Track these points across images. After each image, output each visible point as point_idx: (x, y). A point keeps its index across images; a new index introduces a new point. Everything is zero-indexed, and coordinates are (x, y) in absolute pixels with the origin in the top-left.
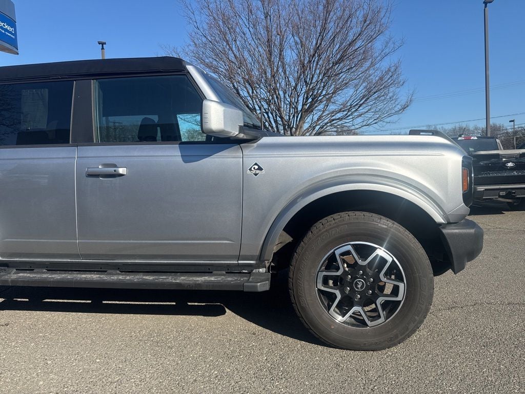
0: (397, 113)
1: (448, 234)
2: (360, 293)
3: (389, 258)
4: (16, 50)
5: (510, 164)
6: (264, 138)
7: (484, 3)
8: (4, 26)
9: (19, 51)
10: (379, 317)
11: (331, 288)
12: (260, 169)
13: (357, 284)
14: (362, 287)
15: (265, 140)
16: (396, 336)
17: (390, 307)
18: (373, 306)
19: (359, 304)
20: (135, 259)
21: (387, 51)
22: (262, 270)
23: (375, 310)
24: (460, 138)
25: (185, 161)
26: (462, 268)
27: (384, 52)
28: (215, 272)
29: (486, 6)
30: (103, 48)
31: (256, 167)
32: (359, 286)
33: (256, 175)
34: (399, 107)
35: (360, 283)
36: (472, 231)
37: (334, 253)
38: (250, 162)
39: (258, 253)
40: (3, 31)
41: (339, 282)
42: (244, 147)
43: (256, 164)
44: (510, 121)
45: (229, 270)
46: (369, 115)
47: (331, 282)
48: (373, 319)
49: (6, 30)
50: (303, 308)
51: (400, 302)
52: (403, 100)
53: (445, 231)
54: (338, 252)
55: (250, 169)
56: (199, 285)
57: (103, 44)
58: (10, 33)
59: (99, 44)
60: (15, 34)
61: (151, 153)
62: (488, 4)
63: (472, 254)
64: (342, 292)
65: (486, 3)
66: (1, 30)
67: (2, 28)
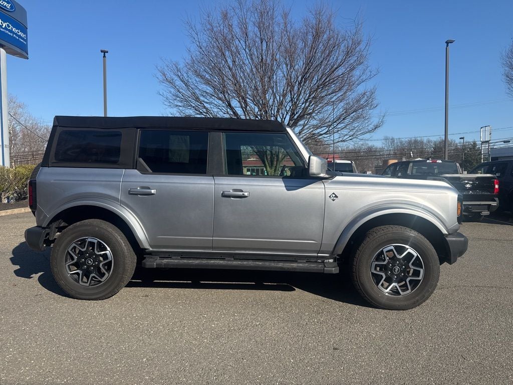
0: (369, 132)
1: (450, 240)
2: (396, 275)
3: (415, 254)
4: (26, 55)
5: (468, 186)
6: (337, 177)
7: (446, 42)
8: (18, 33)
9: (29, 56)
10: (408, 289)
11: (378, 271)
12: (336, 197)
13: (395, 269)
14: (398, 272)
15: (338, 178)
16: (418, 301)
17: (414, 283)
18: (404, 283)
19: (395, 282)
20: (246, 250)
21: (364, 77)
22: (331, 261)
23: (405, 285)
24: (428, 161)
25: (288, 190)
26: (455, 261)
27: (361, 78)
28: (299, 261)
29: (447, 46)
30: (104, 56)
31: (334, 195)
32: (396, 271)
33: (333, 200)
34: (371, 126)
35: (397, 268)
36: (463, 239)
37: (382, 250)
38: (329, 192)
39: (332, 250)
40: (17, 38)
41: (383, 268)
42: (326, 182)
43: (334, 194)
44: (460, 138)
45: (308, 259)
46: (345, 132)
47: (378, 269)
48: (403, 291)
49: (20, 36)
50: (362, 284)
51: (420, 280)
52: (375, 121)
53: (448, 239)
54: (385, 250)
55: (330, 197)
56: (295, 268)
57: (104, 52)
58: (23, 39)
59: (102, 52)
60: (26, 40)
61: (265, 184)
62: (449, 44)
63: (461, 253)
64: (386, 274)
65: (447, 43)
66: (14, 36)
67: (16, 34)
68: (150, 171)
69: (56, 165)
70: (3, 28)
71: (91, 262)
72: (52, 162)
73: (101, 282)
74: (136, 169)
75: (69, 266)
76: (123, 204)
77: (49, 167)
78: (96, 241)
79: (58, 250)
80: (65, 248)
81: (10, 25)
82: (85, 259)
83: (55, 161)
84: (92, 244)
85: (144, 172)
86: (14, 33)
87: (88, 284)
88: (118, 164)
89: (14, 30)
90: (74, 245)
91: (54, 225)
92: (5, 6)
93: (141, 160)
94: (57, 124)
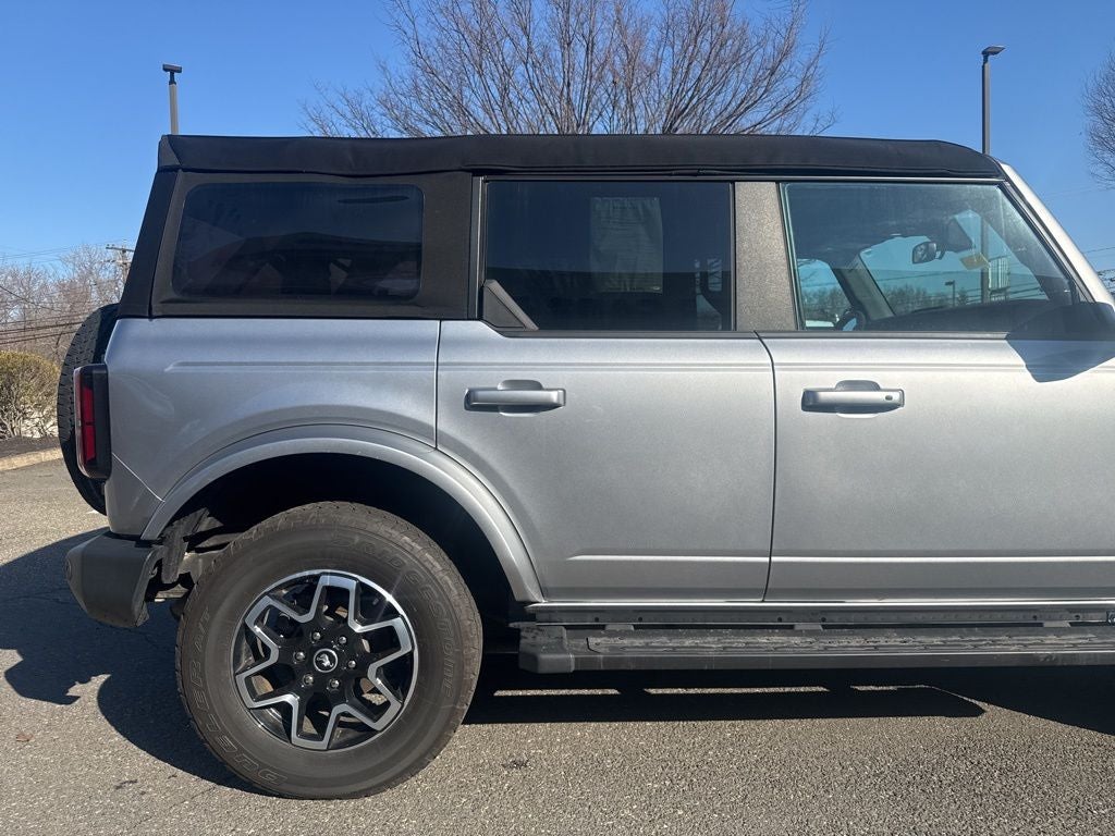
7: (983, 53)
29: (986, 61)
30: (172, 81)
57: (172, 71)
59: (166, 70)
61: (953, 360)
62: (990, 57)
65: (986, 54)
68: (531, 324)
69: (177, 308)
71: (332, 659)
72: (165, 298)
73: (373, 732)
74: (480, 318)
75: (248, 679)
76: (445, 446)
77: (151, 317)
78: (351, 585)
79: (207, 625)
80: (233, 615)
82: (310, 653)
83: (174, 295)
84: (336, 596)
85: (509, 329)
87: (323, 744)
88: (415, 304)
90: (268, 601)
91: (183, 529)
93: (495, 286)
94: (173, 160)
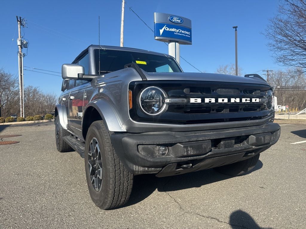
4: (190, 43)
8: (185, 32)
30: (236, 30)
33: (85, 98)
40: (184, 35)
49: (186, 34)
57: (236, 27)
59: (234, 28)
66: (183, 35)
67: (184, 34)
70: (177, 33)
81: (181, 30)
86: (182, 33)
89: (182, 32)
92: (178, 22)
